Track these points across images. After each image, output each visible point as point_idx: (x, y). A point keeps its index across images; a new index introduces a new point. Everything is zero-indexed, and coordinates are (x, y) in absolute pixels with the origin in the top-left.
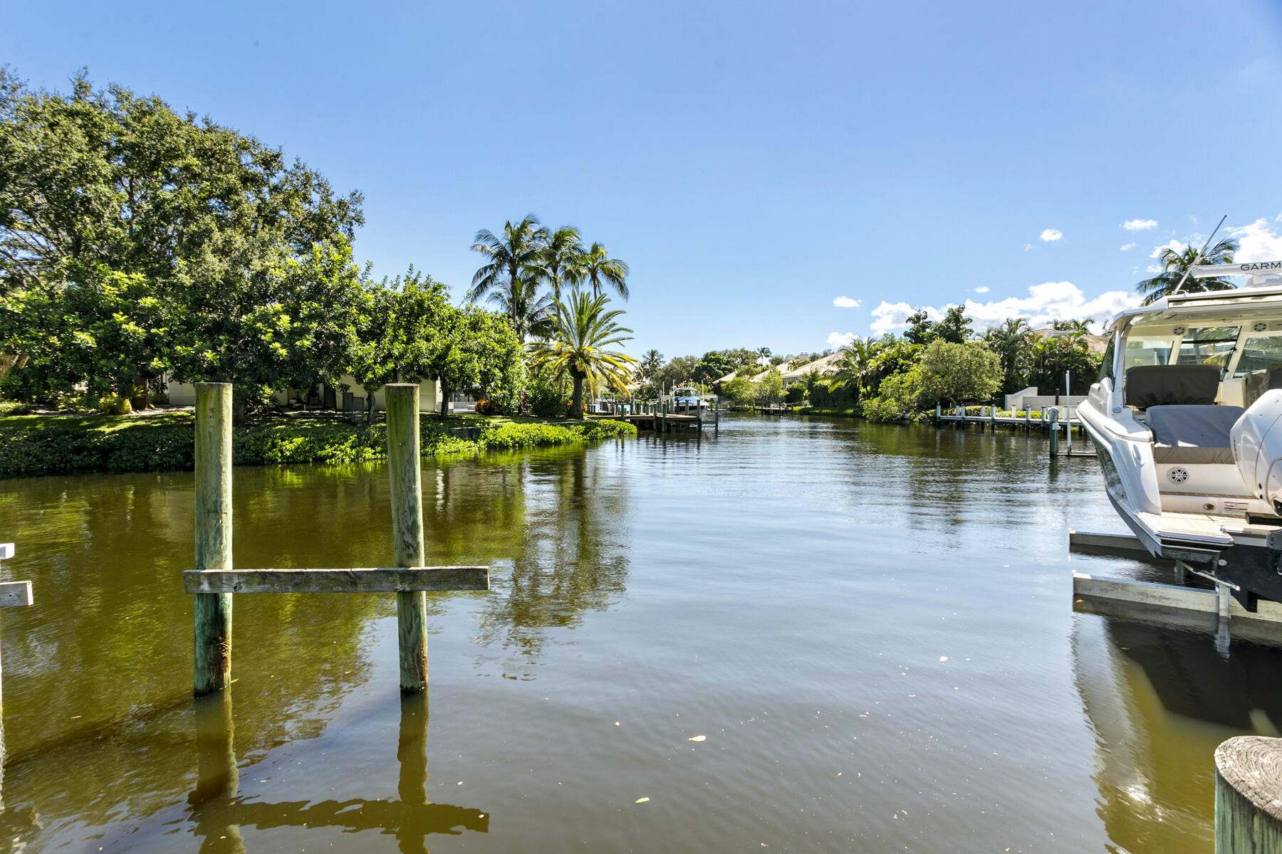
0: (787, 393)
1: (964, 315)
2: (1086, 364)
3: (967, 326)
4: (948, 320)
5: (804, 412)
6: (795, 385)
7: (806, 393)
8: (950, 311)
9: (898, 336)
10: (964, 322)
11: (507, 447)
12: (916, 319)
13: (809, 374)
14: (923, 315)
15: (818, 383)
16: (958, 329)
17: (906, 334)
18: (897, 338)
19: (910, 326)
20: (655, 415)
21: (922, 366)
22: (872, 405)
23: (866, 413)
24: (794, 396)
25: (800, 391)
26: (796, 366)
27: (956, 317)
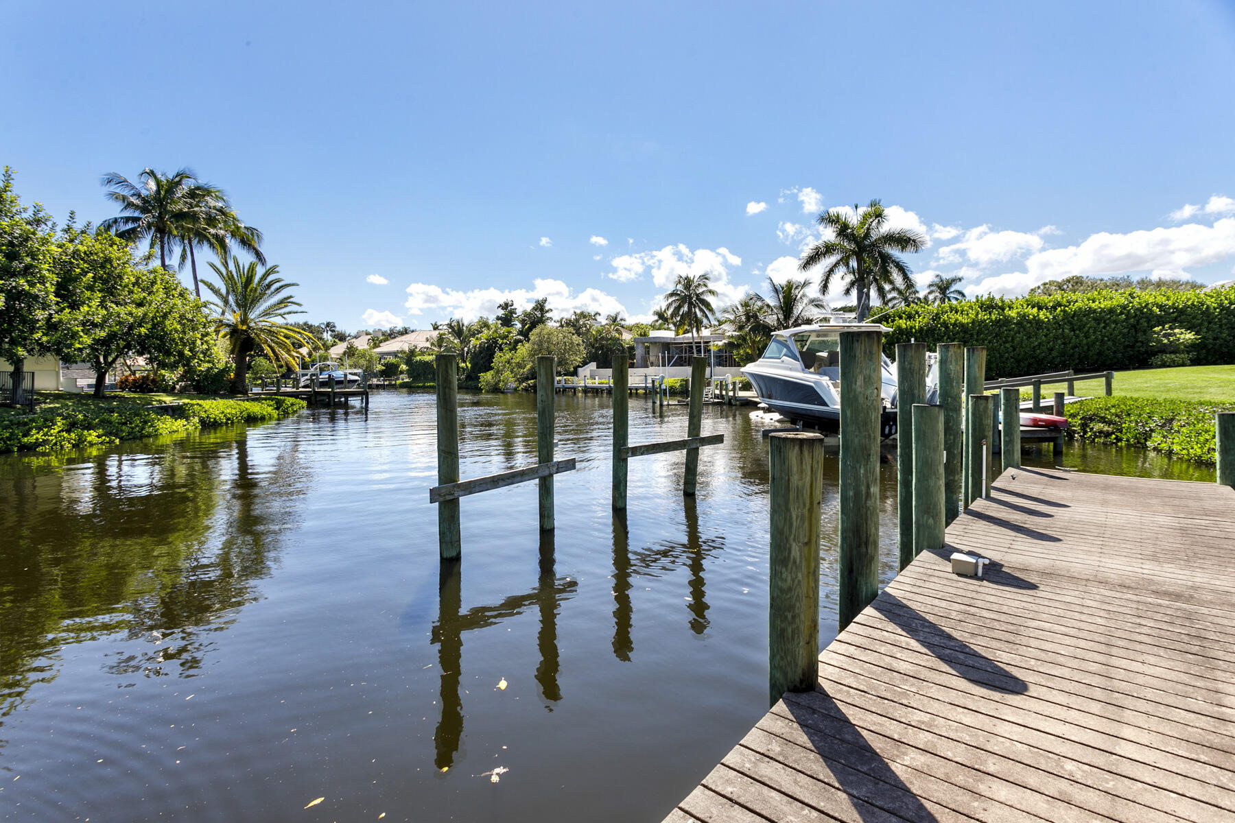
0: (384, 368)
1: (547, 307)
2: (622, 345)
3: (548, 315)
4: (535, 309)
5: (404, 385)
6: (392, 360)
7: (404, 367)
8: (537, 302)
9: (492, 319)
10: (547, 312)
11: (221, 425)
12: (505, 306)
13: (407, 349)
14: (510, 303)
15: (418, 358)
16: (542, 316)
17: (498, 318)
18: (490, 322)
19: (501, 313)
20: (314, 390)
21: (527, 345)
22: (487, 377)
23: (482, 384)
24: (390, 371)
25: (396, 366)
26: (376, 342)
27: (540, 306)
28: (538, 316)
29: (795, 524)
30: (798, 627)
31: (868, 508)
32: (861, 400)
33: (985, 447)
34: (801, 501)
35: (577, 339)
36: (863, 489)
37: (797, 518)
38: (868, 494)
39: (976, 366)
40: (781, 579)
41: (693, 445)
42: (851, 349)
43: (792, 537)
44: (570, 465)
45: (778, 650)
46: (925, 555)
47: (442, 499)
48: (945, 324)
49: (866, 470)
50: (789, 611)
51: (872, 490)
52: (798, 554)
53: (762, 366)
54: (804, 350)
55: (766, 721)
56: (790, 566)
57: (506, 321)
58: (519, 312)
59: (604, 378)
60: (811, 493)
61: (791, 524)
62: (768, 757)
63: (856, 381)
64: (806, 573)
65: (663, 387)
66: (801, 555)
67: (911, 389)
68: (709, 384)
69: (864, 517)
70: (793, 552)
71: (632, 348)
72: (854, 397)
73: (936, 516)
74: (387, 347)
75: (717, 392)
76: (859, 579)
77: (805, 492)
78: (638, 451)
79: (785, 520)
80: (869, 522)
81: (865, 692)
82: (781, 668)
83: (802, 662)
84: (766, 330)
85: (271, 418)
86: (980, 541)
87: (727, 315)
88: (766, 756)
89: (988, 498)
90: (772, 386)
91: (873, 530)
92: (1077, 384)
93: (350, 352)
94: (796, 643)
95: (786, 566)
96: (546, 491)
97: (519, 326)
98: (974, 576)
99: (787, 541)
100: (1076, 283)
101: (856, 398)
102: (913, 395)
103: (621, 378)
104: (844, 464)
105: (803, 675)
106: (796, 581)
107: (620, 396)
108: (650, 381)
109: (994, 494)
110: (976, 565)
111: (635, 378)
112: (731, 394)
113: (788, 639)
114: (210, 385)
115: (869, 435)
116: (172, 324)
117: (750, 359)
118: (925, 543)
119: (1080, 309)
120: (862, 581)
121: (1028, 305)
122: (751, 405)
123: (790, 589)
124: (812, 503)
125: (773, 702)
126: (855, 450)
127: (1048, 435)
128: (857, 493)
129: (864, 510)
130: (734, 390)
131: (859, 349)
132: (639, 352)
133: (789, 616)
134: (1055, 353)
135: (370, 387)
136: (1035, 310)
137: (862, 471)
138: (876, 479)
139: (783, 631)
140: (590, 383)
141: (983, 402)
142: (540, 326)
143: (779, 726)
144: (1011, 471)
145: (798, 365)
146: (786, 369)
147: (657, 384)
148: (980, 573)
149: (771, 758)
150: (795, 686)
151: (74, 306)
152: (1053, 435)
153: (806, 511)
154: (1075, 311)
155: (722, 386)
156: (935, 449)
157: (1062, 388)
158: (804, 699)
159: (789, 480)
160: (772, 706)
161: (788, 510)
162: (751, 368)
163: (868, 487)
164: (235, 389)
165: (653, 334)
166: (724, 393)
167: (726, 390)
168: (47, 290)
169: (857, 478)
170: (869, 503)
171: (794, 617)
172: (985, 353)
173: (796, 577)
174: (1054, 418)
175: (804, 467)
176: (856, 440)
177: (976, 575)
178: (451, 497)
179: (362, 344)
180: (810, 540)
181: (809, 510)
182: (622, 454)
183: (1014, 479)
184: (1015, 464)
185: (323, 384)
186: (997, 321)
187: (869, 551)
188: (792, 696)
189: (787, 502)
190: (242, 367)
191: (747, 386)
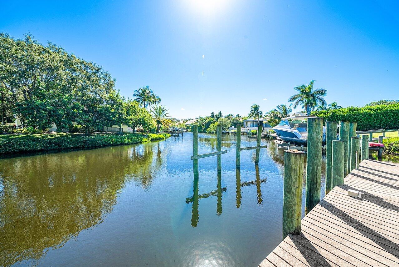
0: (186, 127)
3: (222, 115)
5: (190, 131)
9: (209, 117)
12: (212, 113)
13: (191, 123)
19: (211, 115)
20: (172, 132)
21: (217, 122)
22: (208, 130)
23: (207, 131)
24: (188, 128)
25: (189, 127)
26: (184, 122)
27: (220, 113)
28: (220, 115)
29: (293, 181)
30: (294, 214)
31: (317, 173)
32: (315, 139)
33: (357, 154)
34: (296, 173)
35: (229, 121)
36: (316, 167)
37: (294, 179)
38: (317, 169)
39: (353, 128)
40: (288, 197)
41: (258, 148)
42: (312, 123)
43: (292, 185)
44: (225, 152)
45: (286, 220)
46: (337, 188)
47: (194, 159)
48: (337, 116)
49: (316, 161)
50: (291, 208)
51: (319, 168)
52: (294, 190)
53: (278, 127)
54: (291, 123)
55: (282, 244)
56: (291, 194)
57: (213, 117)
58: (215, 114)
59: (235, 130)
60: (300, 171)
61: (292, 181)
62: (283, 260)
63: (313, 133)
64: (297, 197)
65: (251, 132)
66: (295, 191)
67: (331, 135)
68: (263, 132)
69: (316, 176)
70: (292, 190)
71: (243, 123)
72: (313, 138)
73: (340, 176)
74: (187, 123)
75: (265, 134)
76: (313, 195)
77: (297, 170)
78: (242, 149)
79: (290, 179)
80: (317, 178)
81: (319, 239)
82: (287, 225)
83: (295, 225)
84: (279, 118)
85: (164, 139)
86: (357, 185)
87: (268, 115)
88: (282, 259)
89: (358, 169)
90: (280, 133)
91: (319, 180)
92: (386, 133)
93: (180, 124)
94: (293, 219)
95: (290, 194)
96: (219, 158)
97: (215, 118)
98: (358, 198)
99: (290, 185)
100: (384, 102)
101: (313, 139)
102: (332, 137)
103: (239, 130)
104: (309, 159)
105: (296, 229)
106: (294, 199)
107: (238, 134)
108: (247, 131)
109: (360, 168)
110: (358, 194)
111: (243, 130)
112: (269, 134)
113: (290, 217)
114: (152, 131)
115: (318, 151)
116: (146, 119)
117: (274, 126)
118: (336, 184)
119: (387, 110)
120: (314, 196)
121: (367, 109)
122: (274, 138)
123: (291, 201)
124: (300, 174)
125: (285, 237)
126: (312, 155)
127: (376, 149)
128: (313, 169)
129: (316, 174)
130: (270, 133)
131: (315, 123)
132: (245, 124)
133: (291, 210)
134: (376, 124)
135: (183, 132)
136: (370, 111)
137: (315, 162)
138: (320, 164)
139: (288, 214)
140: (232, 131)
141: (357, 139)
142: (220, 118)
143: (287, 247)
144: (365, 161)
145: (289, 127)
146: (285, 128)
147: (249, 131)
148: (360, 197)
149: (284, 260)
150: (292, 232)
151: (130, 116)
152: (378, 149)
153: (297, 177)
154: (385, 111)
155: (266, 132)
156: (341, 155)
157: (381, 134)
158: (295, 237)
159: (291, 166)
160: (284, 238)
161: (291, 176)
162: (274, 128)
163: (317, 167)
164: (157, 132)
165: (248, 119)
166: (267, 134)
167: (268, 133)
168: (125, 113)
169: (313, 163)
170: (317, 172)
171: (292, 210)
172: (356, 124)
173: (294, 198)
174: (379, 143)
175: (297, 162)
176: (313, 152)
177: (358, 197)
178: (196, 159)
179: (182, 122)
180: (299, 186)
181: (299, 176)
182: (239, 149)
183: (367, 163)
184: (366, 159)
185: (174, 131)
186: (355, 114)
187: (317, 187)
188: (291, 235)
189: (290, 174)
190: (159, 127)
191: (274, 132)
